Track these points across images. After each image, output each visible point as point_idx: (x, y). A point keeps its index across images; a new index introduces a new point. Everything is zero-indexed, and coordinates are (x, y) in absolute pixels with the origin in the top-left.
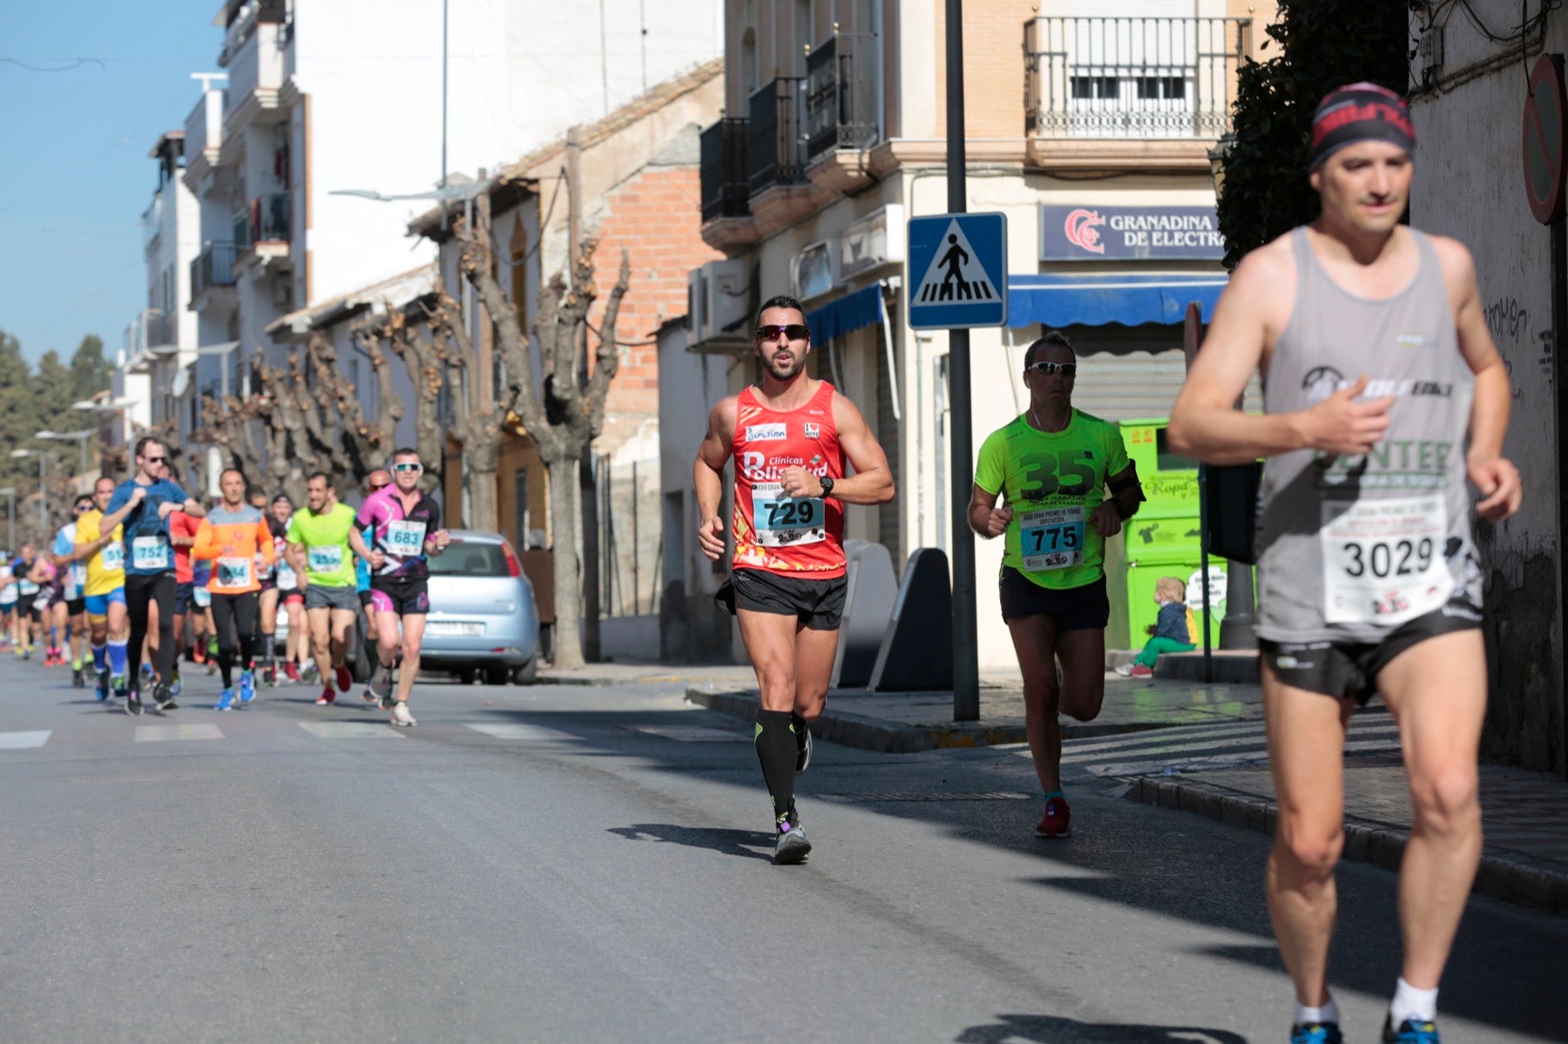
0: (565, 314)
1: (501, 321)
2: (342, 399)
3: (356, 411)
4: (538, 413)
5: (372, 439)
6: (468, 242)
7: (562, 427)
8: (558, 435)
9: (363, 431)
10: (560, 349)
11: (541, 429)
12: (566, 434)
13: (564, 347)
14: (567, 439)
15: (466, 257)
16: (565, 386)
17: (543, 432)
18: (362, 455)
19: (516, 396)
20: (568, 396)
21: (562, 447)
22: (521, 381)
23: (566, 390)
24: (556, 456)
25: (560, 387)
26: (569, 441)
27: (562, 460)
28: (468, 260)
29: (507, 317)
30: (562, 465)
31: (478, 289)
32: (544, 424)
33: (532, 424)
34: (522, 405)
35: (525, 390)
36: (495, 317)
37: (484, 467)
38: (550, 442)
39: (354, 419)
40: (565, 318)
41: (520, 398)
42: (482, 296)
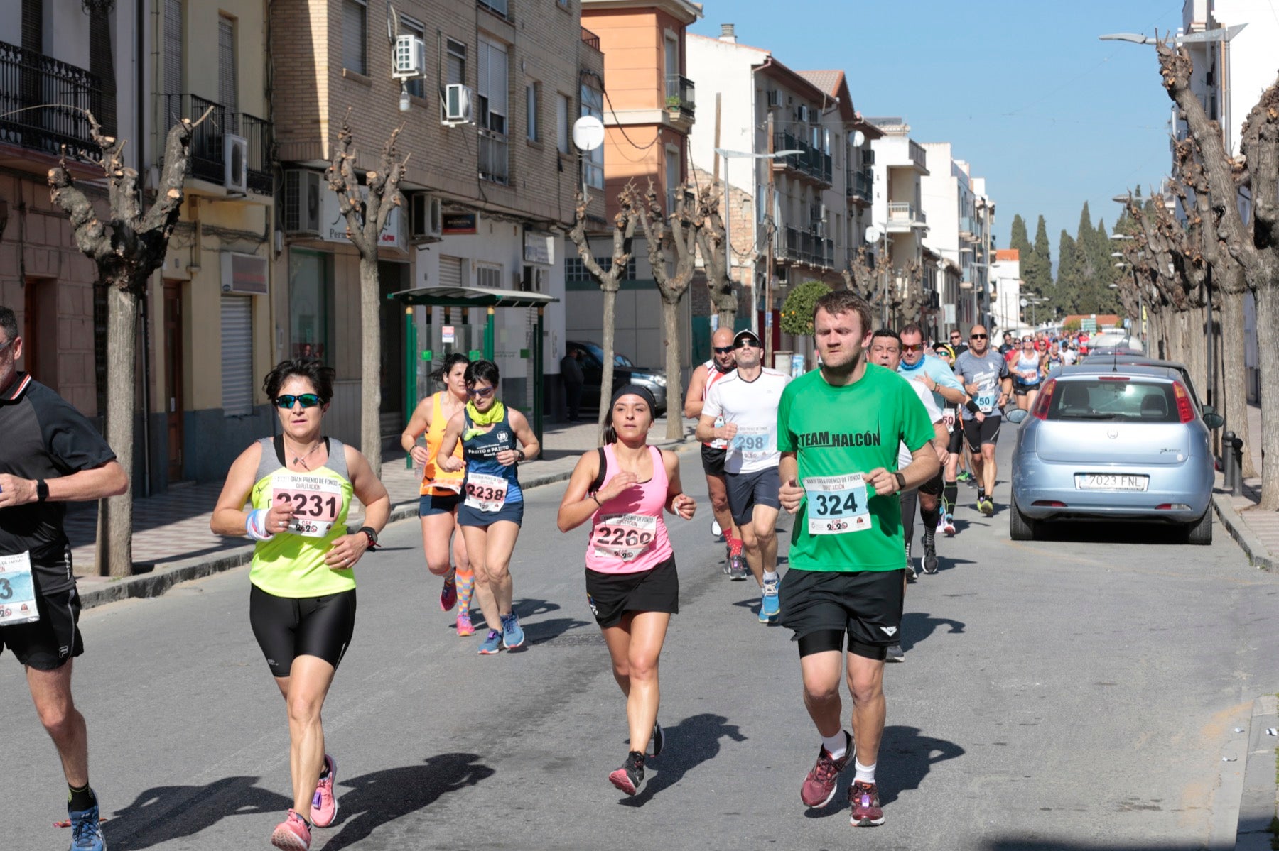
0: (1266, 128)
1: (1203, 138)
2: (1170, 227)
3: (1182, 237)
4: (1243, 236)
5: (1194, 260)
6: (1167, 56)
7: (1270, 249)
8: (1263, 258)
9: (1187, 253)
10: (1263, 167)
11: (1245, 251)
12: (1272, 258)
13: (1266, 164)
14: (1274, 262)
15: (1165, 72)
16: (1267, 206)
17: (1249, 255)
18: (1187, 273)
19: (1220, 218)
20: (1272, 217)
21: (1268, 271)
22: (1224, 201)
23: (1270, 210)
24: (1262, 280)
25: (1263, 207)
26: (1276, 266)
27: (1269, 284)
28: (1167, 75)
29: (1209, 134)
30: (1268, 290)
31: (1180, 106)
32: (1250, 247)
33: (1237, 247)
34: (1225, 227)
35: (1228, 211)
36: (1196, 135)
37: (1234, 288)
38: (1256, 266)
39: (1180, 244)
40: (1267, 134)
41: (1223, 218)
42: (1184, 113)
